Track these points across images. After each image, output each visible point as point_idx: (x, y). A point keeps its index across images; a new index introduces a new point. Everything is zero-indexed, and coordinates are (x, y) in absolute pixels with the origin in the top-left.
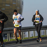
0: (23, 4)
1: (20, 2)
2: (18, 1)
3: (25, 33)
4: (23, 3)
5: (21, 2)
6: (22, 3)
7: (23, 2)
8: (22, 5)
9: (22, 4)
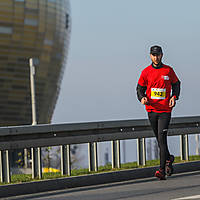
0: (67, 27)
1: (58, 18)
2: (46, 12)
3: (75, 148)
4: (67, 21)
5: (60, 16)
6: (64, 20)
7: (67, 16)
8: (62, 30)
9: (64, 25)
